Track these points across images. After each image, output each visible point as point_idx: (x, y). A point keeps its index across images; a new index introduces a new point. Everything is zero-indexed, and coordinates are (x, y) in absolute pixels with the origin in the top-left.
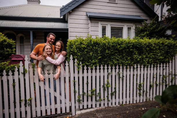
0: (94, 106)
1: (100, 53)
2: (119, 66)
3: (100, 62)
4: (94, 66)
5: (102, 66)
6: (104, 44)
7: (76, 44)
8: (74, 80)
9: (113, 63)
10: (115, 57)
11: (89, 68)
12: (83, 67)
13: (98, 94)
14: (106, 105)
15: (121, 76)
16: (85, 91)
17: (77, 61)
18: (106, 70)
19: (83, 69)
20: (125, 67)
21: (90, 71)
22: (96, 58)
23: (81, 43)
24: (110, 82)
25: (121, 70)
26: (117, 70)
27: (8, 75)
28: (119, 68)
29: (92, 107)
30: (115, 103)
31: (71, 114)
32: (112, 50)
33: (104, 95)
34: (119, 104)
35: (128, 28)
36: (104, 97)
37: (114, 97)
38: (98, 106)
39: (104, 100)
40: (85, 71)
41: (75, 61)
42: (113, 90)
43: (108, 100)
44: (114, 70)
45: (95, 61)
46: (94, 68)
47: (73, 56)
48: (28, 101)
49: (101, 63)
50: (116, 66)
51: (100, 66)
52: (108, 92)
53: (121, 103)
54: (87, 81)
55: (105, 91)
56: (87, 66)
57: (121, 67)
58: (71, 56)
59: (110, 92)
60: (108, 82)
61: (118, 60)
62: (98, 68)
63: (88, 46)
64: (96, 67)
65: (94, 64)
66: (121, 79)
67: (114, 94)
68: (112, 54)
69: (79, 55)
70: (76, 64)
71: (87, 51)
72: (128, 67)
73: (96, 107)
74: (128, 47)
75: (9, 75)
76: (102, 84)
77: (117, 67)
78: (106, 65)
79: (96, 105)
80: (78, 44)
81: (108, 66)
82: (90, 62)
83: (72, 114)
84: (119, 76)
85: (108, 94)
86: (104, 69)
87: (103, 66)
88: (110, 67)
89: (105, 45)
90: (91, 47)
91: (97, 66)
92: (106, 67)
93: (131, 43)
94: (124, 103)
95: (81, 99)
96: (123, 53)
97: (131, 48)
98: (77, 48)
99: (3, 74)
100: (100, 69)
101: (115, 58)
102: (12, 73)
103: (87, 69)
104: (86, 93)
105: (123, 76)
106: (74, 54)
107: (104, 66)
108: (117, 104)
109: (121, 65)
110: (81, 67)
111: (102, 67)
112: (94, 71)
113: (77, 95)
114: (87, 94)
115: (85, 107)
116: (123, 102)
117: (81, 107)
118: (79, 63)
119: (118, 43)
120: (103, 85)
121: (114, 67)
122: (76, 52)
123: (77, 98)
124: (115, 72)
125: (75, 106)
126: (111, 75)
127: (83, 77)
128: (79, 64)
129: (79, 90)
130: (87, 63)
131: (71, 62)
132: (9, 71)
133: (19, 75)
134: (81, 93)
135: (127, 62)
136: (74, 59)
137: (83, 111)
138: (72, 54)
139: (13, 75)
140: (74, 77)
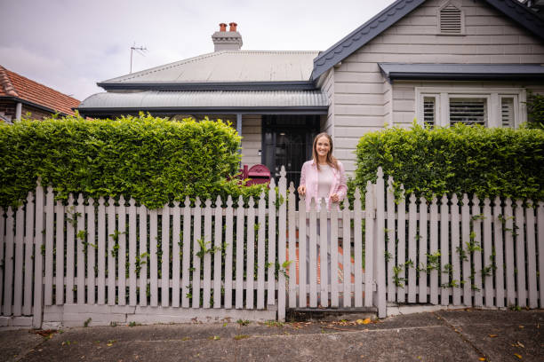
0: (434, 300)
1: (451, 165)
2: (503, 199)
3: (452, 186)
4: (434, 195)
5: (455, 196)
6: (461, 143)
7: (391, 141)
8: (386, 227)
9: (487, 190)
10: (491, 174)
11: (423, 199)
12: (408, 196)
13: (446, 267)
14: (468, 302)
15: (509, 225)
16: (412, 256)
17: (393, 182)
18: (466, 208)
19: (408, 202)
20: (519, 203)
21: (423, 206)
22: (440, 175)
23: (402, 141)
24: (478, 238)
25: (509, 210)
26: (498, 210)
27: (246, 206)
28: (503, 205)
29: (428, 303)
30: (495, 299)
31: (375, 312)
32: (482, 156)
33: (462, 273)
34: (505, 305)
35: (503, 99)
36: (462, 279)
37: (489, 281)
38: (445, 300)
39: (462, 286)
40: (413, 206)
41: (389, 182)
42: (488, 263)
43: (473, 289)
44: (487, 209)
45: (438, 182)
46: (435, 200)
47: (384, 170)
48: (281, 268)
49: (454, 189)
50: (492, 198)
51: (449, 197)
52: (472, 265)
53: (513, 302)
54: (418, 233)
55: (465, 263)
56: (418, 195)
57: (508, 202)
58: (380, 169)
59: (478, 267)
60: (472, 239)
61: (499, 184)
62: (445, 200)
63: (419, 147)
64: (439, 198)
65: (434, 190)
66: (509, 235)
67: (491, 273)
68: (483, 167)
69: (398, 168)
70: (390, 188)
71: (416, 160)
72: (530, 202)
73: (440, 303)
74: (529, 151)
75: (248, 207)
76: (456, 243)
77: (498, 201)
78: (466, 196)
79: (439, 297)
80: (395, 144)
81: (470, 197)
82: (426, 187)
83: (377, 314)
84: (504, 225)
85: (473, 272)
86: (460, 204)
87: (458, 196)
88: (476, 201)
89: (464, 145)
90: (426, 149)
91: (441, 197)
92: (466, 200)
93: (536, 140)
94: (522, 303)
95: (402, 275)
96: (513, 166)
97: (538, 153)
98: (393, 152)
99: (238, 203)
100: (450, 204)
101: (492, 178)
102: (254, 203)
103: (418, 203)
104: (415, 263)
105: (515, 228)
106: (387, 165)
107: (460, 197)
108: (500, 303)
109: (509, 196)
110: (402, 195)
111: (455, 200)
112: (434, 207)
113: (392, 263)
114: (417, 266)
115: (412, 299)
116: (516, 300)
117: (401, 299)
118: (399, 187)
119: (500, 140)
120: (458, 246)
121: (487, 202)
122: (391, 160)
123: (391, 274)
124: (492, 214)
125: (387, 294)
126: (479, 221)
127: (407, 222)
128: (398, 189)
129: (396, 253)
130: (418, 188)
131: (380, 181)
132: (248, 198)
133: (267, 207)
134: (402, 261)
135: (526, 189)
136: (386, 177)
137: (406, 311)
138: (381, 165)
139: (256, 206)
140: (386, 221)
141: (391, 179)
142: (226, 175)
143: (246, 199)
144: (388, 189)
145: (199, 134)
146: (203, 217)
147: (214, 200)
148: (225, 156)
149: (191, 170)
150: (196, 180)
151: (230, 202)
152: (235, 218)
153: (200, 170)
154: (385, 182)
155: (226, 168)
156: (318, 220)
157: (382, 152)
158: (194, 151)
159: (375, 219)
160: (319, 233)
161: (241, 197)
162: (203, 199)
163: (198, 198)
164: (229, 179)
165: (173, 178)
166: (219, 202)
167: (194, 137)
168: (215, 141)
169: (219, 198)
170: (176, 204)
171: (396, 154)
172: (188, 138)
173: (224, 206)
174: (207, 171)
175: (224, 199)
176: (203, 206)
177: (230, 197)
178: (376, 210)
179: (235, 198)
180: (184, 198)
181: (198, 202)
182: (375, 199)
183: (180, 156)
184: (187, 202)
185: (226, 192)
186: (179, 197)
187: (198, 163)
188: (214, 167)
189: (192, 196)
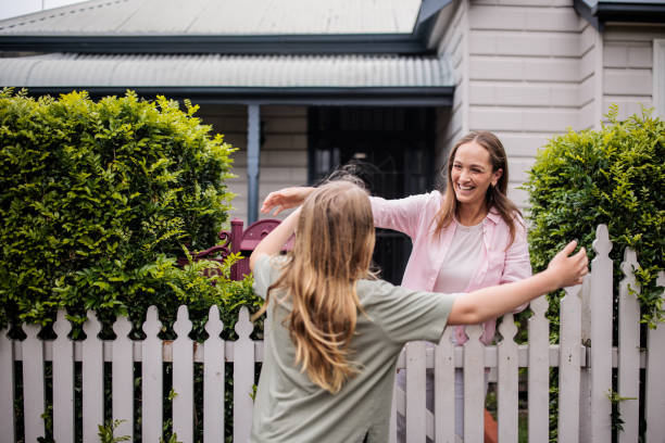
7: (629, 155)
8: (614, 387)
17: (637, 266)
27: (228, 335)
41: (625, 267)
47: (611, 233)
58: (602, 231)
69: (651, 229)
70: (629, 283)
75: (236, 337)
80: (644, 161)
98: (636, 182)
99: (208, 329)
102: (250, 328)
106: (621, 221)
118: (654, 281)
122: (633, 204)
128: (648, 287)
131: (603, 264)
132: (235, 313)
136: (617, 254)
138: (604, 219)
139: (257, 334)
140: (615, 371)
141: (631, 258)
142: (173, 249)
143: (229, 317)
144: (623, 285)
145: (92, 133)
146: (108, 367)
147: (138, 318)
148: (170, 195)
149: (68, 235)
150: (83, 264)
151: (183, 324)
152: (198, 369)
153: (95, 235)
154: (616, 267)
155: (175, 228)
156: (430, 375)
157: (607, 184)
158: (74, 181)
159: (585, 368)
160: (431, 405)
161: (214, 311)
162: (108, 318)
163: (91, 315)
164: (182, 262)
165: (16, 259)
166: (153, 324)
167: (76, 142)
168: (139, 155)
169: (152, 312)
170: (32, 332)
171: (645, 189)
172: (57, 145)
173: (168, 335)
174: (114, 239)
175: (168, 317)
176: (107, 335)
177: (183, 311)
178: (587, 344)
179: (199, 314)
180: (51, 314)
181: (94, 327)
182: (586, 314)
183: (36, 196)
184: (63, 326)
185: (173, 296)
186: (34, 312)
187: (88, 215)
188: (135, 225)
189: (76, 310)
